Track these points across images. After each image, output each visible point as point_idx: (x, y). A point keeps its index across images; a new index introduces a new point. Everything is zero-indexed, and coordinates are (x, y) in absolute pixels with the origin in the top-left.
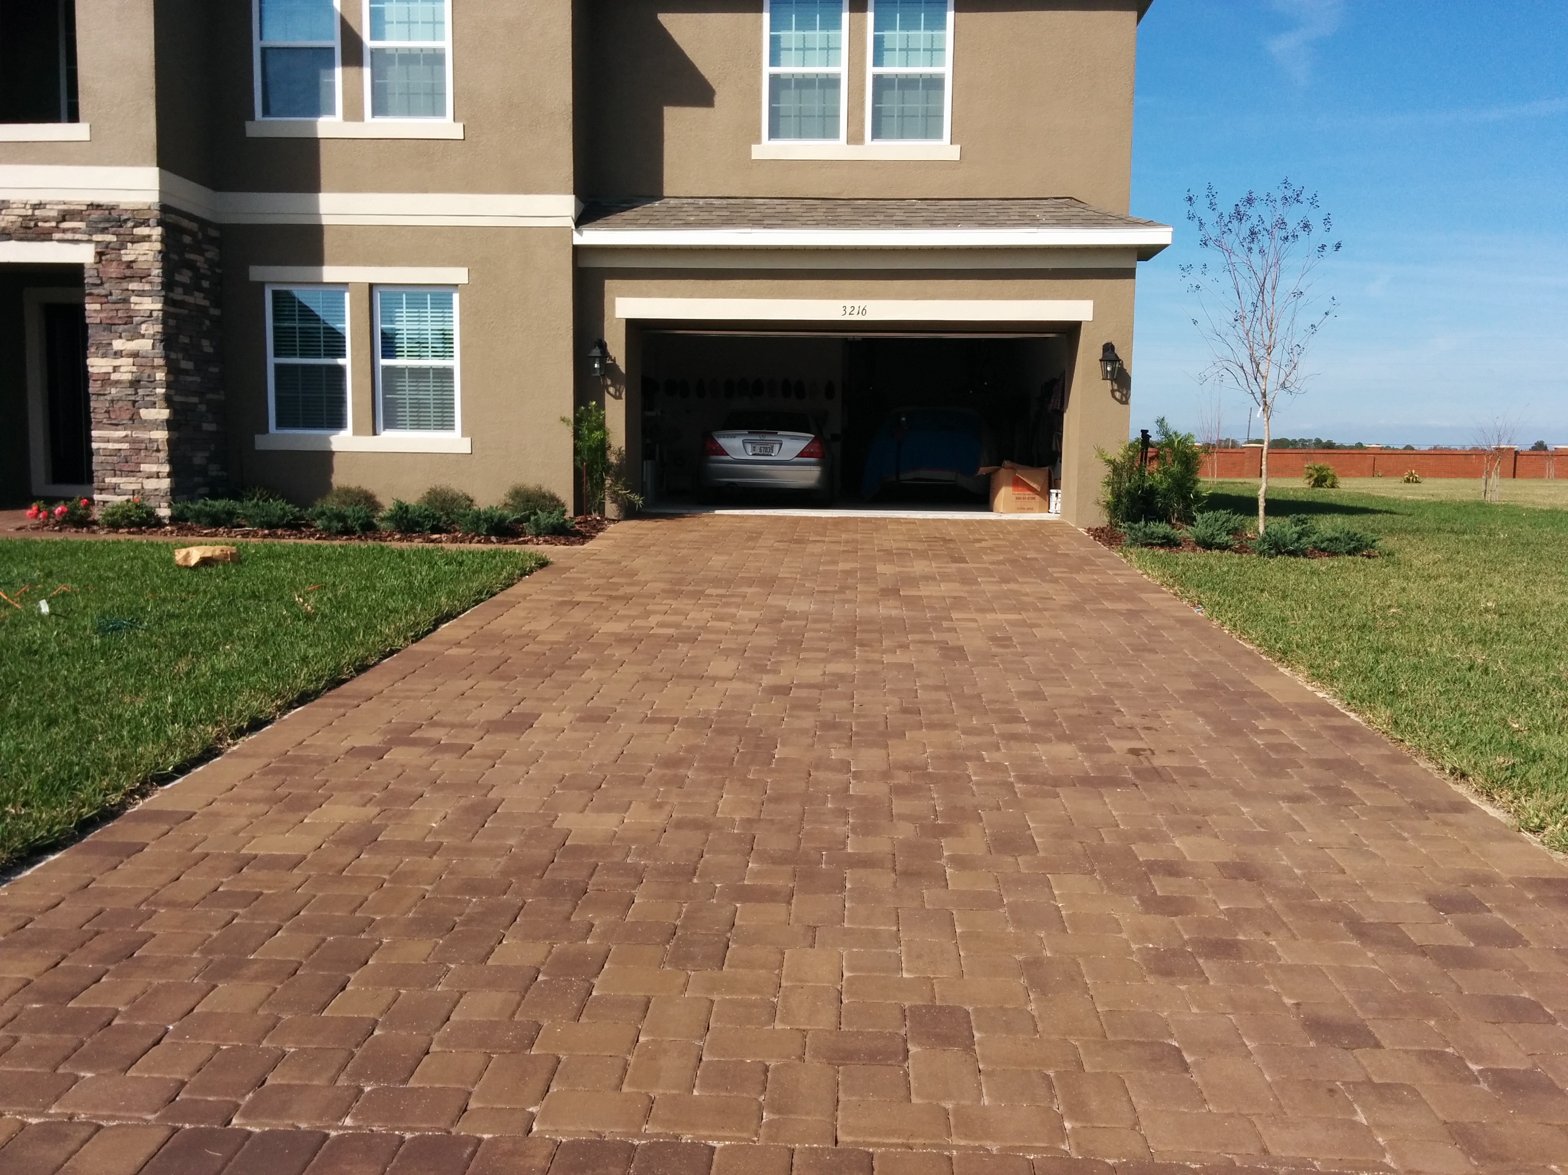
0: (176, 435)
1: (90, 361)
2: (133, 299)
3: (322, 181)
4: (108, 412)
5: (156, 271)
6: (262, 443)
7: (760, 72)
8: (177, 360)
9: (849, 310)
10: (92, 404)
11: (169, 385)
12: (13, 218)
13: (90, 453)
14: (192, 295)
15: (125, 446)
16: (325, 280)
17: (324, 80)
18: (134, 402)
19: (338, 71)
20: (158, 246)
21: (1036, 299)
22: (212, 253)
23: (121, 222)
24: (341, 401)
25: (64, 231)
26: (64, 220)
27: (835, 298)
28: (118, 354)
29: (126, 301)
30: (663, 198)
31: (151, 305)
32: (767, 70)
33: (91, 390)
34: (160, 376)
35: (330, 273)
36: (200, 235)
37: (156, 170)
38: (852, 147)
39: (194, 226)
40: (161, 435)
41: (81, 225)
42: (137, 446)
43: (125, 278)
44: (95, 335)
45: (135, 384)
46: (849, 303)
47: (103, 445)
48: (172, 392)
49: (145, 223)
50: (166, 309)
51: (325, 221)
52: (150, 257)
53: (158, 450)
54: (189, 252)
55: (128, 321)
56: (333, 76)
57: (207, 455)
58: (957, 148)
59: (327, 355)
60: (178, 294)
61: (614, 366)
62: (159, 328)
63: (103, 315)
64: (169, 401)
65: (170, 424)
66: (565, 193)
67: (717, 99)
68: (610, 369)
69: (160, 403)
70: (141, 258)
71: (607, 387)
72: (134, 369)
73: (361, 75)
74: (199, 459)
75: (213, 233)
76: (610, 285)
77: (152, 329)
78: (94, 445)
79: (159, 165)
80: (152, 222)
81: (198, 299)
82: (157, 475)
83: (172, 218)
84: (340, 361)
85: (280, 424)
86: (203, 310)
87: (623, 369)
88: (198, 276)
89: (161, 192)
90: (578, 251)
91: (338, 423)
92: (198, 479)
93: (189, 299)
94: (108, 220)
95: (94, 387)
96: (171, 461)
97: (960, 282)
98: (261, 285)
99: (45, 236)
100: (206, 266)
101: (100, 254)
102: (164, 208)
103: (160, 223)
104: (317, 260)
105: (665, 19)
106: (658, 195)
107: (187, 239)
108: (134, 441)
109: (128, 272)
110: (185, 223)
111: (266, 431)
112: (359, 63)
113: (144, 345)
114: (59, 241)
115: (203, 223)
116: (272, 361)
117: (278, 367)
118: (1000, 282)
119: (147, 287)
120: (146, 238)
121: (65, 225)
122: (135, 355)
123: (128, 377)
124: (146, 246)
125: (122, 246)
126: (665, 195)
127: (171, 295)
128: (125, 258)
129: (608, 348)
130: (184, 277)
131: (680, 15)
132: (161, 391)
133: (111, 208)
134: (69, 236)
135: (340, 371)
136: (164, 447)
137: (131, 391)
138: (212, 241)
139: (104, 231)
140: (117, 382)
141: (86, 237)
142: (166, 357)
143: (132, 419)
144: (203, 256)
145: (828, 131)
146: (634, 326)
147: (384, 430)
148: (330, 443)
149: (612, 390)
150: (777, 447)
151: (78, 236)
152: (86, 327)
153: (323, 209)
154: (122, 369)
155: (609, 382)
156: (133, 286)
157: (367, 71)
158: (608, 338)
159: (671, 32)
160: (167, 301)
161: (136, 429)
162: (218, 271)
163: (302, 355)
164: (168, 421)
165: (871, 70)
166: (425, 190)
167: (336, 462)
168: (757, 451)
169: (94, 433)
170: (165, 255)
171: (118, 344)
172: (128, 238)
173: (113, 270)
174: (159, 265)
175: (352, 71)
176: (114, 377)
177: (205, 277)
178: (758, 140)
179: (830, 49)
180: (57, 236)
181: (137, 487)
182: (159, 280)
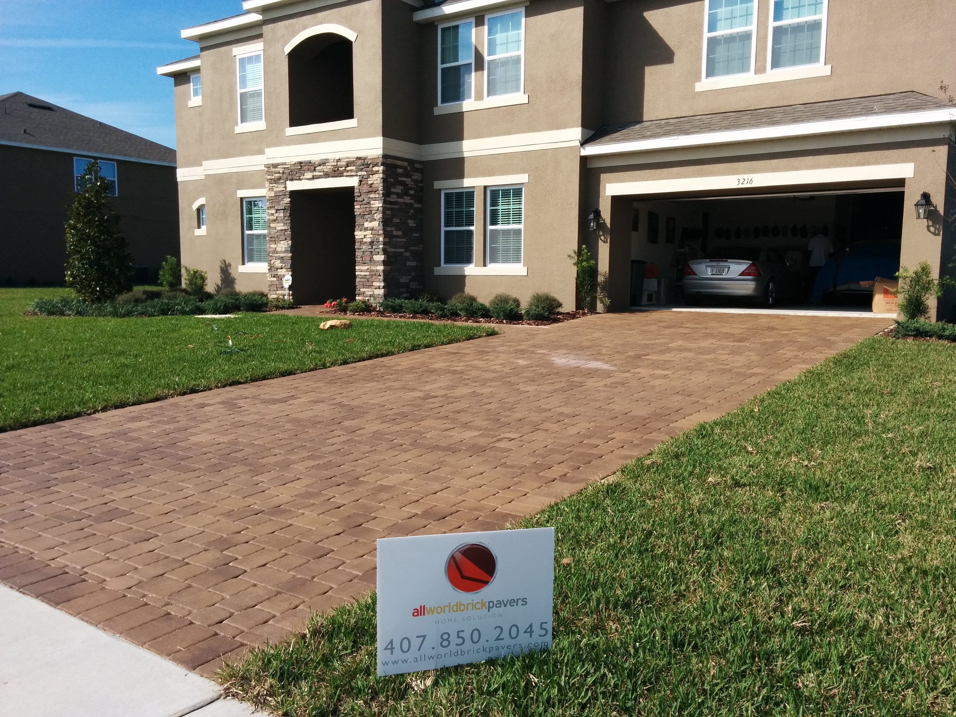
0: (389, 268)
1: (356, 233)
2: (372, 202)
3: (465, 134)
4: (362, 257)
5: (381, 188)
6: (438, 271)
7: (701, 38)
8: (392, 231)
9: (741, 181)
10: (357, 254)
11: (385, 243)
12: (330, 167)
13: (355, 277)
14: (403, 198)
15: (367, 273)
16: (465, 186)
17: (467, 81)
18: (372, 252)
19: (473, 74)
20: (381, 175)
21: (871, 165)
22: (417, 176)
23: (368, 165)
24: (470, 249)
25: (348, 171)
26: (348, 166)
27: (733, 174)
28: (366, 229)
29: (369, 203)
30: (644, 122)
31: (378, 204)
32: (706, 35)
33: (356, 247)
34: (381, 239)
35: (468, 182)
36: (409, 168)
37: (382, 138)
38: (758, 76)
39: (405, 164)
40: (381, 268)
41: (353, 168)
42: (372, 273)
43: (369, 192)
44: (358, 220)
45: (371, 243)
46: (741, 177)
47: (359, 273)
48: (387, 247)
49: (376, 165)
50: (385, 206)
51: (466, 155)
52: (378, 181)
53: (380, 276)
54: (401, 177)
55: (370, 213)
56: (470, 78)
57: (410, 277)
58: (829, 67)
59: (466, 225)
60: (393, 198)
61: (604, 224)
62: (381, 215)
63: (361, 210)
64: (385, 251)
65: (385, 263)
66: (577, 127)
67: (676, 58)
68: (601, 226)
69: (381, 252)
70: (375, 182)
71: (600, 236)
72: (372, 236)
73: (483, 75)
74: (404, 279)
75: (417, 166)
76: (604, 177)
77: (378, 216)
78: (357, 273)
79: (383, 136)
80: (380, 164)
81: (407, 200)
82: (379, 288)
83: (389, 161)
84: (472, 228)
85: (446, 262)
86: (410, 206)
87: (609, 225)
88: (406, 188)
89: (384, 148)
90: (584, 160)
91: (469, 260)
92: (404, 290)
93: (400, 200)
94: (363, 165)
95: (357, 246)
96: (384, 281)
97: (816, 157)
98: (440, 190)
99: (340, 175)
100: (412, 183)
101: (361, 181)
102: (385, 156)
103: (382, 165)
104: (461, 176)
105: (647, 15)
106: (639, 121)
107: (400, 171)
108: (372, 271)
109: (370, 189)
110: (399, 163)
111: (439, 265)
112: (482, 69)
113: (375, 224)
114: (346, 176)
115: (411, 162)
116: (443, 229)
117: (446, 232)
118: (845, 155)
119: (377, 196)
120: (377, 172)
121: (348, 168)
122: (372, 229)
123: (369, 240)
124: (377, 175)
125: (368, 177)
126: (644, 120)
127: (388, 199)
128: (370, 182)
129: (602, 214)
130: (399, 189)
131: (656, 11)
132: (381, 246)
133: (365, 159)
134: (349, 174)
135: (470, 233)
136: (382, 274)
137: (370, 247)
138: (417, 170)
139: (362, 170)
140: (365, 243)
141: (355, 174)
142: (384, 230)
143: (370, 260)
144: (411, 178)
145: (744, 68)
146: (616, 200)
147: (490, 263)
148: (464, 271)
149: (602, 238)
150: (726, 270)
151: (352, 174)
152: (354, 216)
153: (464, 149)
154: (368, 236)
155: (601, 233)
156: (372, 196)
157: (486, 72)
158: (601, 208)
159: (651, 22)
160: (385, 202)
161: (372, 265)
162: (420, 185)
163: (456, 226)
164: (383, 261)
165: (772, 24)
166: (510, 133)
167: (467, 281)
168: (714, 273)
169: (357, 268)
170: (385, 180)
171: (367, 225)
172: (370, 173)
173: (365, 188)
174: (382, 185)
175: (479, 73)
176: (364, 240)
177: (411, 189)
178: (699, 79)
179: (748, 15)
180: (345, 174)
181: (371, 293)
182: (381, 192)
